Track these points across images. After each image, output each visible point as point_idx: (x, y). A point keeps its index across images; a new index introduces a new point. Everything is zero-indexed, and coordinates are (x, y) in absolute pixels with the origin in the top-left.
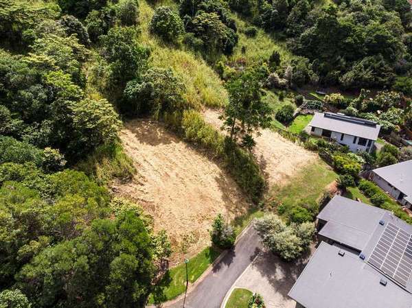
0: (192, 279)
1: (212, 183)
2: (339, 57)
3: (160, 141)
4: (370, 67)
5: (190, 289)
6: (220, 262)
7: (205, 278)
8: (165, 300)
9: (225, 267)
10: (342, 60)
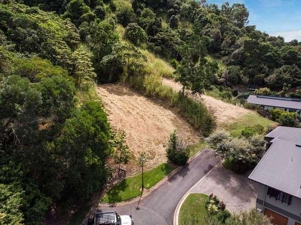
0: (148, 186)
1: (167, 121)
2: (263, 65)
3: (125, 94)
4: (287, 72)
5: (145, 194)
6: (176, 174)
7: (161, 186)
8: (120, 201)
9: (180, 179)
10: (265, 67)
